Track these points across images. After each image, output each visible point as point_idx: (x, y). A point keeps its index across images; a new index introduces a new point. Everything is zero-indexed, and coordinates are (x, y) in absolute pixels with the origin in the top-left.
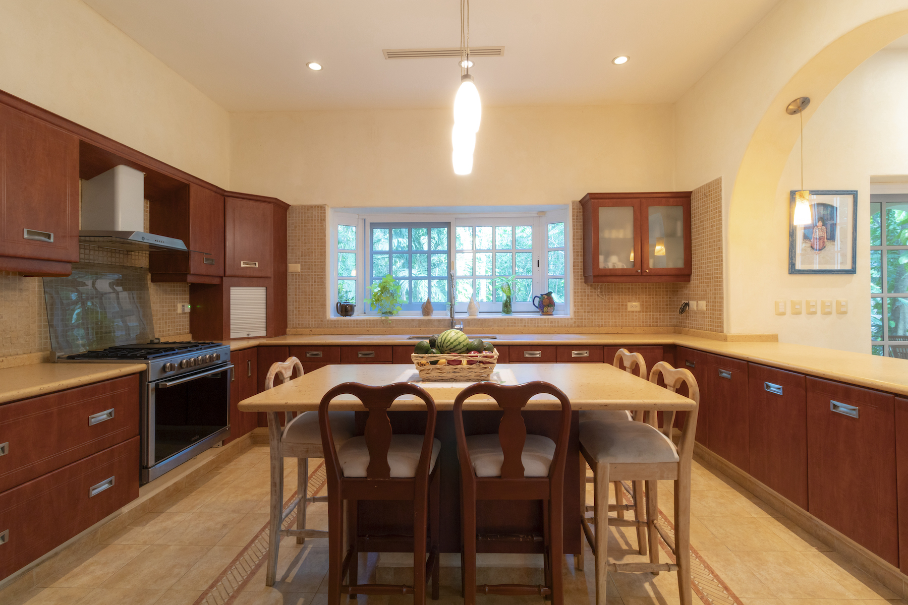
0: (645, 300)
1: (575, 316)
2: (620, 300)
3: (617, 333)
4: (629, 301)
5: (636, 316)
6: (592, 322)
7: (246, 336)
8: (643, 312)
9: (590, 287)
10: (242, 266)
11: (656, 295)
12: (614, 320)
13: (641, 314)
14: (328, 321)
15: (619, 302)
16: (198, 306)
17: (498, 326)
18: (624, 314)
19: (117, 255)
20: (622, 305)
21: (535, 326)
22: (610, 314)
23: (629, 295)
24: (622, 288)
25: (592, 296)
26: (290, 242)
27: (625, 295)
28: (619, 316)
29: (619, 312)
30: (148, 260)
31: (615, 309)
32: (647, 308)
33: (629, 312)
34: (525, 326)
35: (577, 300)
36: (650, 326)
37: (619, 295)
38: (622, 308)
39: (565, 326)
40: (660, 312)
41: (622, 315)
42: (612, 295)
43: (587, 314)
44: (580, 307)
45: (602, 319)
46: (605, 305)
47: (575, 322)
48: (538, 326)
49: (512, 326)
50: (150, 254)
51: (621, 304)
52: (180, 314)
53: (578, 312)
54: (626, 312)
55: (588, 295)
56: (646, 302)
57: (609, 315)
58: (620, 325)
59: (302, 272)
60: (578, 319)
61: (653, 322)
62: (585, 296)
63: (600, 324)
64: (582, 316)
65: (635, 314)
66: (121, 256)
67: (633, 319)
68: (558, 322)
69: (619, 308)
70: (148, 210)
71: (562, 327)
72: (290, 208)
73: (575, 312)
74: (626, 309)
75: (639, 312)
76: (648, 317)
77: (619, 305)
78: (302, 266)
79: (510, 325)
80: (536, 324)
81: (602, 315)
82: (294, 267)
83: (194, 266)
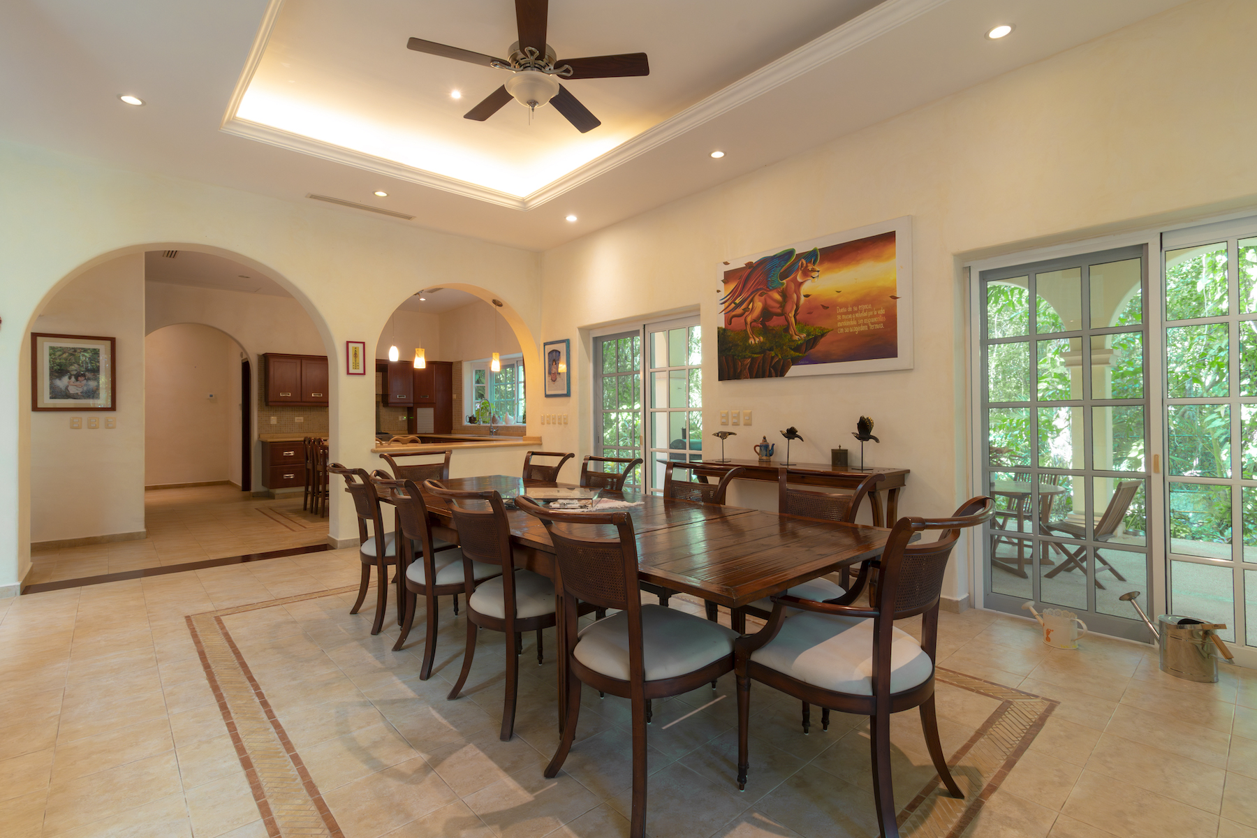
10: (422, 397)
16: (410, 418)
26: (453, 383)
52: (401, 421)
59: (456, 399)
78: (456, 395)
82: (454, 396)
83: (391, 400)
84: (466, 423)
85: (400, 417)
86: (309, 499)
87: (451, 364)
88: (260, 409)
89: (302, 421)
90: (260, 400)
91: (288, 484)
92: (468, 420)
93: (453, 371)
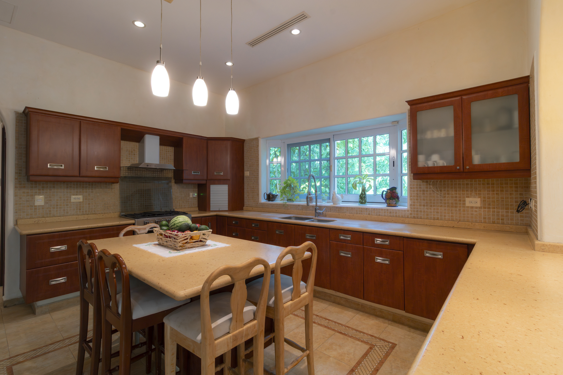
0: (487, 196)
1: (411, 208)
2: (458, 195)
3: (453, 227)
4: (468, 197)
5: (476, 211)
6: (427, 215)
7: (218, 210)
8: (485, 208)
9: (425, 183)
10: (215, 174)
11: (502, 191)
12: (451, 215)
13: (482, 210)
14: (260, 203)
15: (456, 197)
16: (202, 194)
17: (350, 213)
18: (462, 209)
19: (156, 172)
20: (460, 200)
21: (377, 215)
22: (447, 208)
23: (467, 191)
24: (459, 184)
25: (427, 191)
26: (245, 160)
27: (463, 191)
28: (456, 211)
29: (456, 207)
30: (173, 173)
31: (452, 203)
32: (489, 204)
33: (468, 207)
34: (369, 214)
35: (412, 195)
36: (494, 223)
37: (456, 191)
38: (460, 204)
39: (402, 217)
40: (507, 209)
41: (460, 210)
42: (448, 191)
43: (422, 207)
44: (416, 201)
45: (437, 212)
46: (441, 200)
47: (411, 214)
48: (379, 215)
49: (360, 213)
50: (174, 171)
51: (458, 199)
52: (192, 198)
53: (414, 205)
54: (463, 207)
55: (424, 191)
56: (489, 198)
57: (445, 210)
58: (457, 219)
59: (250, 176)
60: (414, 211)
61: (498, 219)
62: (420, 191)
63: (436, 217)
64: (418, 208)
65: (474, 209)
66: (159, 173)
67: (472, 214)
68: (396, 213)
69: (456, 203)
70: (173, 151)
71: (399, 217)
72: (245, 141)
73: (411, 205)
74: (464, 204)
75: (480, 208)
76: (491, 213)
77: (456, 200)
78: (250, 172)
79: (358, 212)
80: (378, 213)
81: (438, 209)
82: (247, 174)
83: (185, 176)
84: (263, 200)
85: (191, 194)
86: (91, 309)
87: (242, 142)
88: (19, 185)
89: (81, 200)
90: (18, 173)
91: (58, 291)
92: (266, 198)
93: (245, 149)
